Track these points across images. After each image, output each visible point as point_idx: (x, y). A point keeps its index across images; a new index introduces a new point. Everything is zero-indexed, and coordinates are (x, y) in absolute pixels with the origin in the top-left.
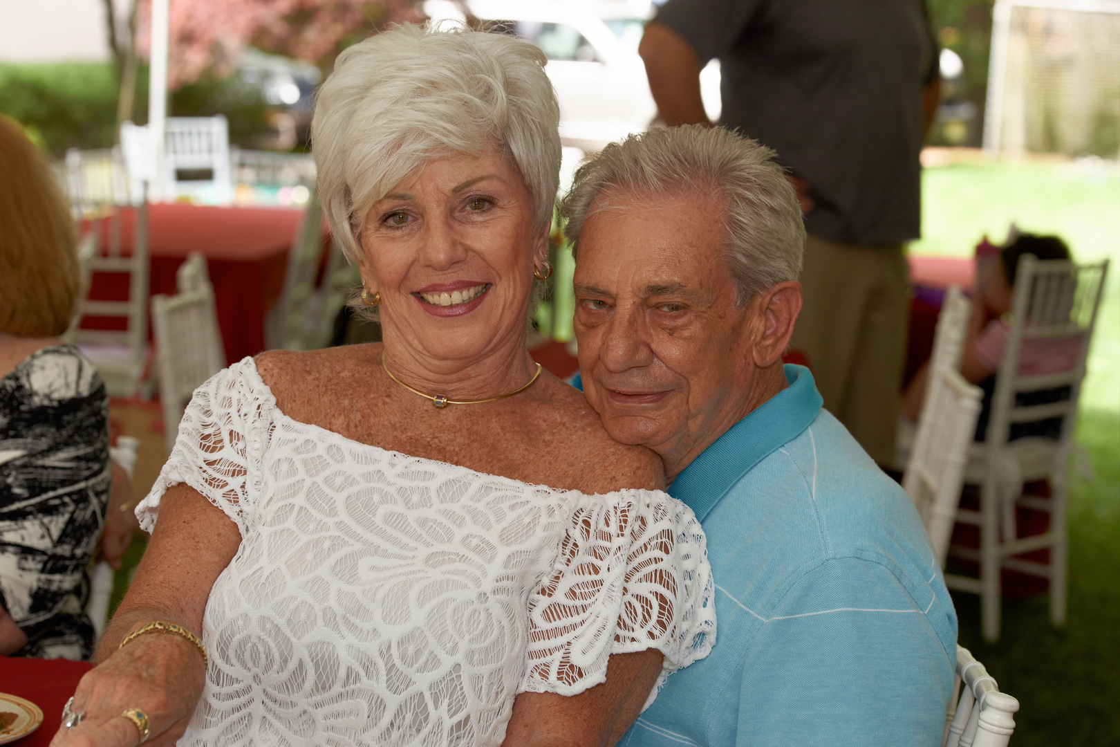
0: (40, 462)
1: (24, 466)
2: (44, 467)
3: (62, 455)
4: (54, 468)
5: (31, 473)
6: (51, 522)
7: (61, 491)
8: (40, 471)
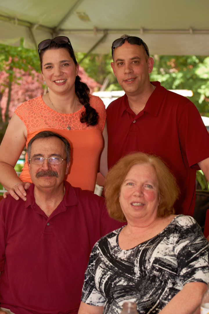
0: (195, 243)
1: (191, 245)
2: (196, 244)
4: (199, 243)
5: (194, 246)
6: (204, 258)
8: (196, 245)
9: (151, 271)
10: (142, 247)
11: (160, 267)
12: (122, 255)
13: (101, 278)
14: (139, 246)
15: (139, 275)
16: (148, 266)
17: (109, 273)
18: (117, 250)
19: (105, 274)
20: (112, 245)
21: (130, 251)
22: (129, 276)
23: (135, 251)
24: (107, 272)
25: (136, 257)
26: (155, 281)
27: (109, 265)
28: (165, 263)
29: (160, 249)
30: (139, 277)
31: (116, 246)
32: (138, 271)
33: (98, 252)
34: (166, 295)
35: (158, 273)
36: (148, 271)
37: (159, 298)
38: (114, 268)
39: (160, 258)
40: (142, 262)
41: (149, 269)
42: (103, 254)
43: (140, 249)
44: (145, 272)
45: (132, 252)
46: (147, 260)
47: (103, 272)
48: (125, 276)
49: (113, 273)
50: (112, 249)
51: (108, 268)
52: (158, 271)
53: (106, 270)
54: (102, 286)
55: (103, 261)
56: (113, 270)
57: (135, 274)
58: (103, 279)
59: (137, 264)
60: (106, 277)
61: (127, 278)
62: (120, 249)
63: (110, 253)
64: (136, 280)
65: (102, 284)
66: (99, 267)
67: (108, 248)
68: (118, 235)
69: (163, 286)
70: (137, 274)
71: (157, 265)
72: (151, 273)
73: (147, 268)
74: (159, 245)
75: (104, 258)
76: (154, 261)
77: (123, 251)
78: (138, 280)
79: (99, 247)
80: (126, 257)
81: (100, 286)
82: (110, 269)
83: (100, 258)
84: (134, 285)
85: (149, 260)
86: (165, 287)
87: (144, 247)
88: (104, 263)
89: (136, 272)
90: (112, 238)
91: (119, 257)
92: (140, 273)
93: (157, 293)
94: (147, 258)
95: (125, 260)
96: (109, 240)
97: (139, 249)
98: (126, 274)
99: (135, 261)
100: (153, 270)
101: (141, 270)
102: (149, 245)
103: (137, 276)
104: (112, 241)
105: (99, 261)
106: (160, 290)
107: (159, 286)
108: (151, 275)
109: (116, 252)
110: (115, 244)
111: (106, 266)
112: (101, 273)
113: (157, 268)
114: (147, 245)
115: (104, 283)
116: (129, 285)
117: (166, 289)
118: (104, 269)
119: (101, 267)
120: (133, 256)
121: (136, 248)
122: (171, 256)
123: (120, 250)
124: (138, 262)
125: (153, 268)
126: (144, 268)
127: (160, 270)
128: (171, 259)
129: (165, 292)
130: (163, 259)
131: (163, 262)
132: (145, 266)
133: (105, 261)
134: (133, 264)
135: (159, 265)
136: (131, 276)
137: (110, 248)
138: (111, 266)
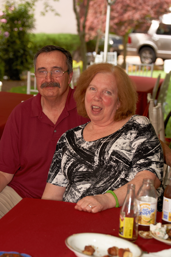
0: (151, 140)
1: (148, 142)
3: (154, 138)
4: (154, 141)
5: (150, 143)
6: (158, 154)
7: (157, 147)
9: (108, 161)
10: (103, 140)
11: (117, 159)
12: (85, 146)
13: (66, 164)
14: (101, 140)
15: (98, 164)
16: (107, 157)
17: (72, 159)
18: (81, 141)
19: (69, 160)
20: (78, 137)
21: (93, 143)
22: (89, 164)
23: (97, 143)
24: (71, 159)
25: (97, 149)
26: (111, 171)
27: (73, 153)
28: (121, 156)
29: (118, 143)
30: (97, 166)
31: (81, 138)
32: (98, 160)
33: (65, 141)
34: (117, 184)
35: (115, 164)
36: (106, 161)
37: (110, 185)
38: (77, 155)
39: (117, 151)
40: (102, 153)
41: (107, 159)
42: (69, 144)
43: (102, 142)
44: (103, 162)
45: (94, 143)
46: (106, 152)
47: (67, 158)
48: (86, 163)
49: (75, 160)
50: (77, 140)
51: (72, 155)
52: (114, 162)
53: (70, 157)
54: (66, 170)
55: (69, 149)
56: (76, 158)
57: (94, 162)
58: (67, 164)
59: (97, 154)
60: (70, 163)
61: (87, 165)
62: (84, 140)
63: (76, 143)
64: (95, 167)
65: (66, 168)
66: (65, 154)
67: (73, 139)
68: (83, 129)
69: (116, 176)
70: (96, 163)
71: (114, 157)
72: (108, 162)
73: (105, 159)
74: (118, 140)
75: (69, 147)
76: (112, 153)
77: (86, 142)
78: (96, 167)
79: (67, 138)
80: (88, 147)
81: (64, 170)
82: (73, 156)
83: (66, 147)
84: (92, 172)
85: (107, 152)
86: (118, 177)
87: (106, 140)
88: (69, 151)
89: (95, 161)
90: (78, 131)
91: (82, 146)
92: (98, 162)
93: (110, 181)
94: (106, 150)
95: (87, 149)
96: (75, 132)
97: (100, 142)
98: (86, 161)
99: (96, 151)
100: (111, 161)
101: (100, 160)
102: (110, 140)
103: (96, 165)
104: (78, 134)
105: (65, 149)
106: (113, 179)
107: (113, 176)
108: (108, 165)
109: (80, 143)
110: (80, 136)
111: (70, 153)
112: (66, 160)
113: (114, 159)
114: (108, 140)
115: (67, 168)
116: (88, 172)
117: (118, 179)
118: (68, 156)
119: (66, 154)
120: (94, 147)
121: (98, 141)
122: (126, 151)
123: (84, 142)
124: (99, 153)
125: (111, 159)
126: (103, 159)
127: (116, 161)
128: (127, 153)
129: (117, 181)
130: (120, 152)
131: (119, 155)
132: (104, 156)
133: (70, 149)
134: (94, 154)
135: (116, 157)
136: (91, 164)
137: (75, 139)
138: (75, 153)
